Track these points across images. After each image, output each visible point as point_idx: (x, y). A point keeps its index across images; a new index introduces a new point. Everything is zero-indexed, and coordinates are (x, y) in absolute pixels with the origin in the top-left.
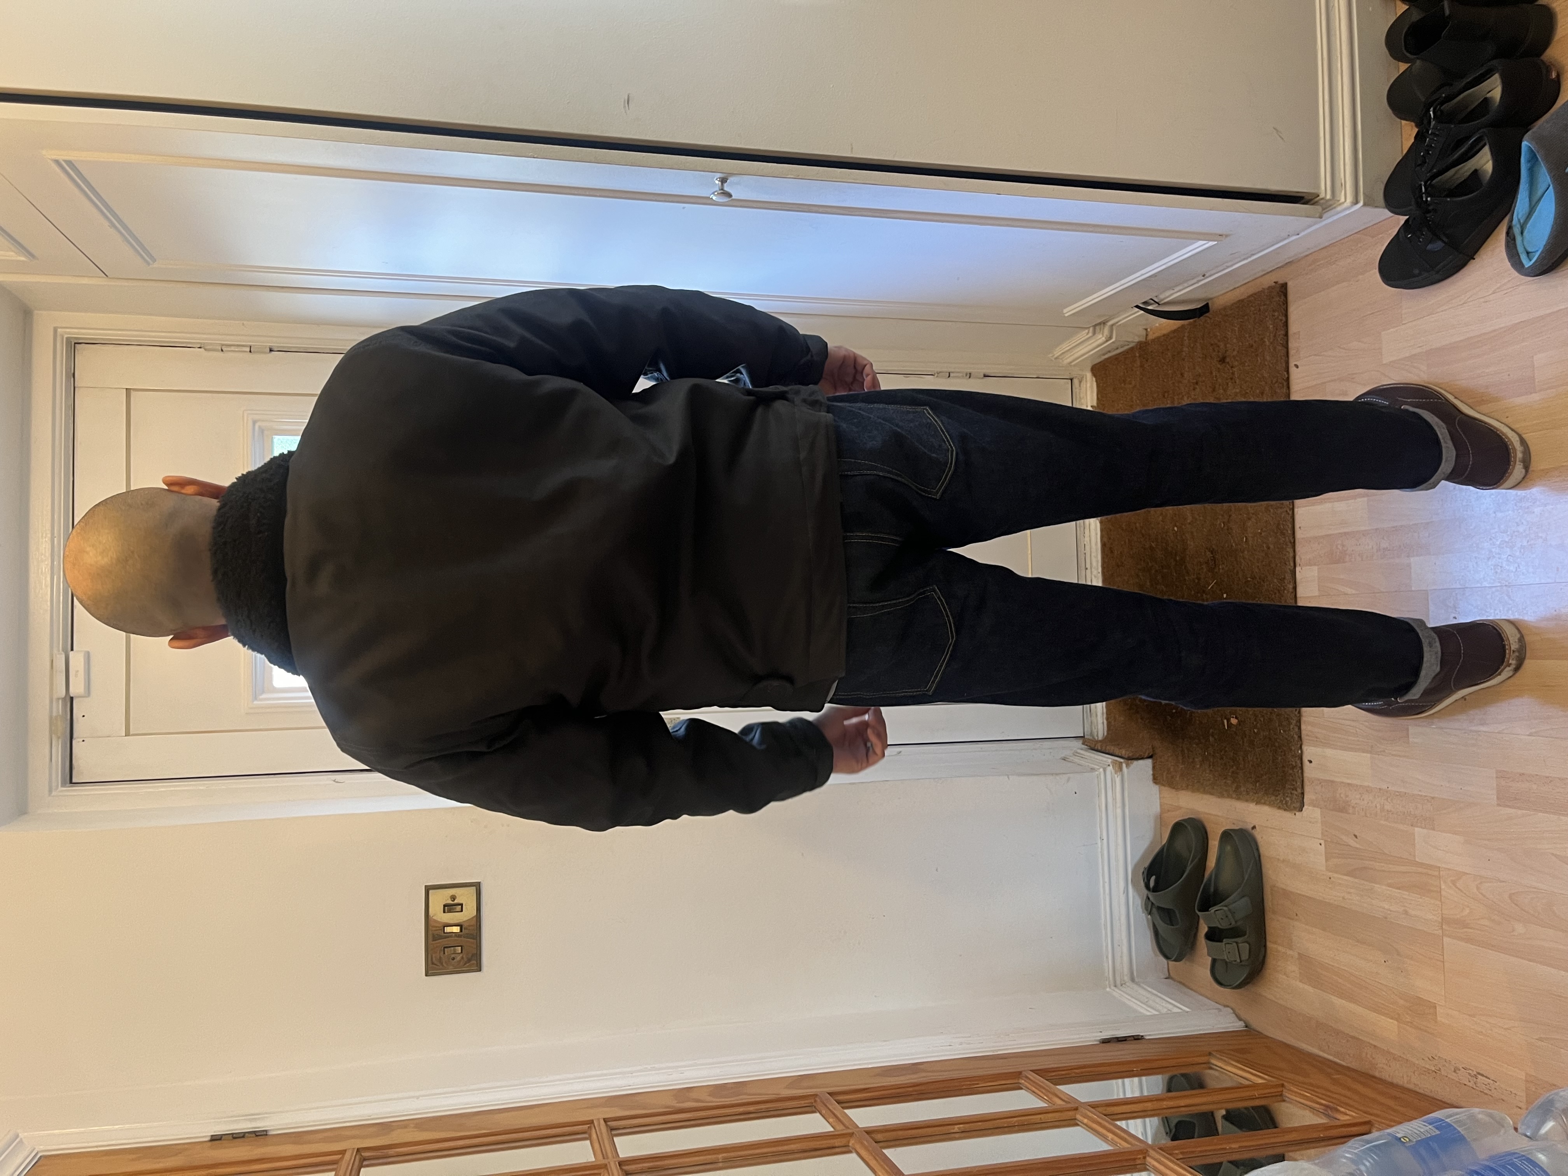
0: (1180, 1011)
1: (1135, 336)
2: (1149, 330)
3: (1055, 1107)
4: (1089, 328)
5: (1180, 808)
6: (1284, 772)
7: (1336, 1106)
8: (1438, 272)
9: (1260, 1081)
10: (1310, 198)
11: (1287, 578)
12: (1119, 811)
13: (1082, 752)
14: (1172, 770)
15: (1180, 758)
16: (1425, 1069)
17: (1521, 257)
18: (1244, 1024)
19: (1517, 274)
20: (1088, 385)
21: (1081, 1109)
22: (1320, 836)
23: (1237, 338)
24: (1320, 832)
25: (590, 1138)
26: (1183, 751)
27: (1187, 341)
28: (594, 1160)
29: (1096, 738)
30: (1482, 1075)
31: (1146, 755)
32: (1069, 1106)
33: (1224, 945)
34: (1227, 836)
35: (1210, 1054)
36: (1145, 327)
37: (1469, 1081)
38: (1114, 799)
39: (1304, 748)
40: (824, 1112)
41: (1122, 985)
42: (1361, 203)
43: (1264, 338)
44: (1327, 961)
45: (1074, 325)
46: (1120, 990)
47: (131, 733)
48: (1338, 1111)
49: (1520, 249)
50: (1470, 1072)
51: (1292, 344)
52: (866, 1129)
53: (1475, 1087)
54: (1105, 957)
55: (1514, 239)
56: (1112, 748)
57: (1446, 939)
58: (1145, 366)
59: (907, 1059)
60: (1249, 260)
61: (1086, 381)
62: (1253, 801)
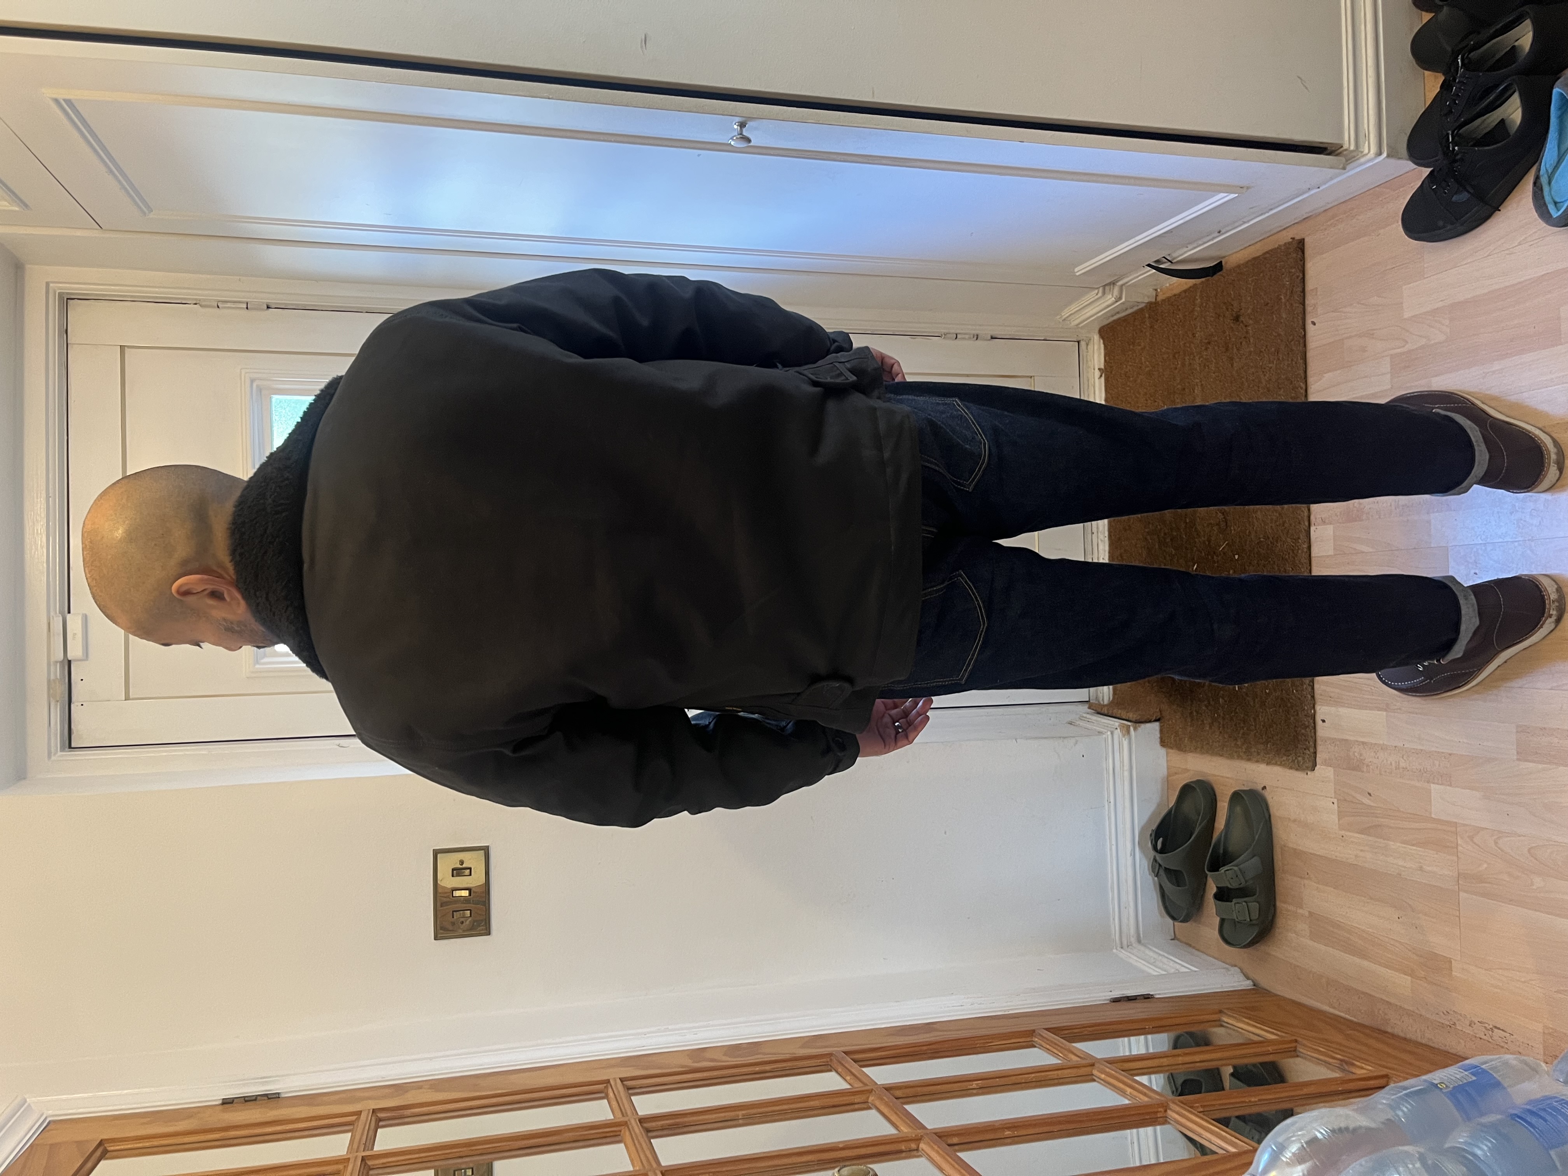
0: (1187, 970)
1: (1145, 296)
2: (1159, 290)
3: (1069, 1064)
4: (1097, 288)
5: (1187, 770)
6: (1296, 731)
7: (1351, 1060)
8: (1462, 225)
9: (1274, 1037)
10: (1333, 149)
11: (1301, 537)
12: (1126, 774)
13: (1088, 716)
14: (1180, 733)
15: (1189, 720)
16: (1438, 1024)
17: (1549, 208)
18: (1252, 983)
19: (1545, 225)
20: (1096, 347)
21: (1097, 1065)
22: (1333, 796)
23: (1251, 296)
24: (1333, 791)
25: (606, 1097)
26: (1191, 713)
27: (1199, 300)
28: (612, 1117)
29: (1102, 703)
30: (1499, 1029)
31: (1154, 718)
32: (1084, 1062)
33: (1233, 906)
34: (1237, 797)
35: (1221, 1012)
36: (1155, 288)
37: (1485, 1035)
38: (1122, 762)
39: (1318, 707)
40: (840, 1070)
41: (1128, 946)
42: (1385, 155)
43: (1281, 295)
44: (1338, 919)
45: (1084, 285)
46: (1126, 951)
47: (131, 697)
48: (1353, 1065)
49: (1547, 198)
50: (1486, 1025)
51: (1310, 301)
52: (884, 1086)
53: (1490, 1040)
54: (1112, 919)
55: (1542, 190)
56: (1120, 711)
57: (1463, 895)
58: (1155, 327)
59: (919, 1019)
60: (1267, 215)
61: (1094, 344)
62: (1263, 761)
